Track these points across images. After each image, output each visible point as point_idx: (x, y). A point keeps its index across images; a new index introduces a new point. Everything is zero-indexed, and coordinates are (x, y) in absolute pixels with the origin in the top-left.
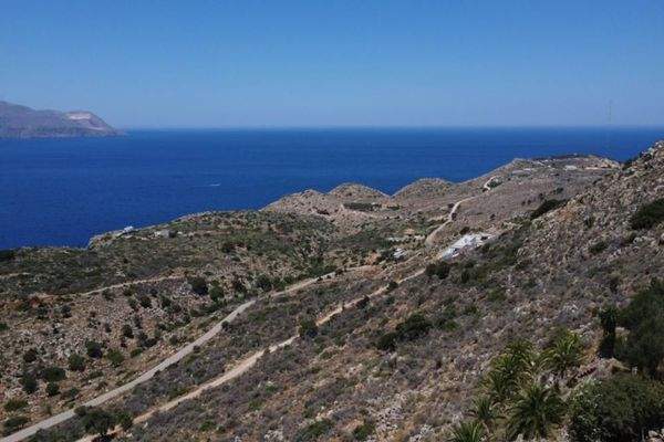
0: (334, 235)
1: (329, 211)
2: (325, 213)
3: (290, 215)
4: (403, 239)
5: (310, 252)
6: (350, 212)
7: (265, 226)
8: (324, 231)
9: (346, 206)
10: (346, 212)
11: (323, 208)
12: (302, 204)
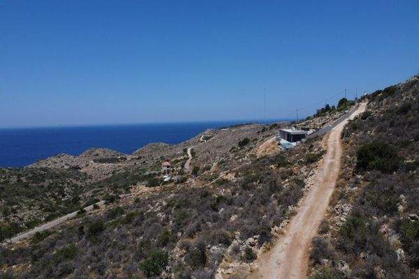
0: (88, 181)
1: (80, 166)
2: (77, 168)
3: (42, 169)
4: (162, 171)
5: (64, 196)
6: (100, 164)
7: (14, 179)
8: (77, 179)
9: (95, 161)
10: (96, 165)
11: (74, 164)
12: (55, 163)
